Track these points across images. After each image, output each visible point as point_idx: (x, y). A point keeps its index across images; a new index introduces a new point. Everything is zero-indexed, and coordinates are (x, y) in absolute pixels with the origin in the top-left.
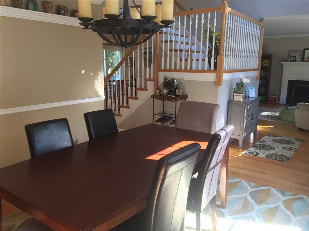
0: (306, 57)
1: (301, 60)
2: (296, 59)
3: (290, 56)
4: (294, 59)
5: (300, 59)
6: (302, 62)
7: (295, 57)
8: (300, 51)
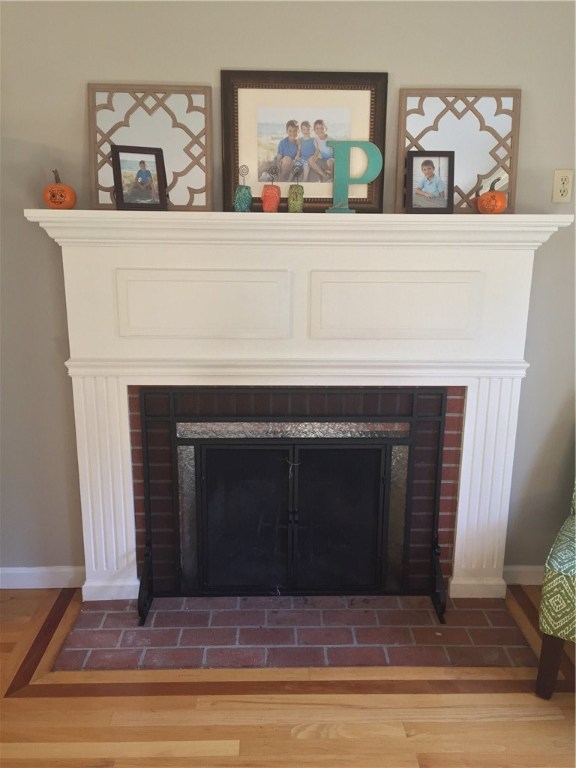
0: (252, 157)
1: (208, 189)
2: (169, 180)
3: (106, 149)
4: (143, 173)
5: (198, 178)
6: (228, 206)
7: (150, 159)
8: (188, 90)
